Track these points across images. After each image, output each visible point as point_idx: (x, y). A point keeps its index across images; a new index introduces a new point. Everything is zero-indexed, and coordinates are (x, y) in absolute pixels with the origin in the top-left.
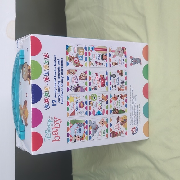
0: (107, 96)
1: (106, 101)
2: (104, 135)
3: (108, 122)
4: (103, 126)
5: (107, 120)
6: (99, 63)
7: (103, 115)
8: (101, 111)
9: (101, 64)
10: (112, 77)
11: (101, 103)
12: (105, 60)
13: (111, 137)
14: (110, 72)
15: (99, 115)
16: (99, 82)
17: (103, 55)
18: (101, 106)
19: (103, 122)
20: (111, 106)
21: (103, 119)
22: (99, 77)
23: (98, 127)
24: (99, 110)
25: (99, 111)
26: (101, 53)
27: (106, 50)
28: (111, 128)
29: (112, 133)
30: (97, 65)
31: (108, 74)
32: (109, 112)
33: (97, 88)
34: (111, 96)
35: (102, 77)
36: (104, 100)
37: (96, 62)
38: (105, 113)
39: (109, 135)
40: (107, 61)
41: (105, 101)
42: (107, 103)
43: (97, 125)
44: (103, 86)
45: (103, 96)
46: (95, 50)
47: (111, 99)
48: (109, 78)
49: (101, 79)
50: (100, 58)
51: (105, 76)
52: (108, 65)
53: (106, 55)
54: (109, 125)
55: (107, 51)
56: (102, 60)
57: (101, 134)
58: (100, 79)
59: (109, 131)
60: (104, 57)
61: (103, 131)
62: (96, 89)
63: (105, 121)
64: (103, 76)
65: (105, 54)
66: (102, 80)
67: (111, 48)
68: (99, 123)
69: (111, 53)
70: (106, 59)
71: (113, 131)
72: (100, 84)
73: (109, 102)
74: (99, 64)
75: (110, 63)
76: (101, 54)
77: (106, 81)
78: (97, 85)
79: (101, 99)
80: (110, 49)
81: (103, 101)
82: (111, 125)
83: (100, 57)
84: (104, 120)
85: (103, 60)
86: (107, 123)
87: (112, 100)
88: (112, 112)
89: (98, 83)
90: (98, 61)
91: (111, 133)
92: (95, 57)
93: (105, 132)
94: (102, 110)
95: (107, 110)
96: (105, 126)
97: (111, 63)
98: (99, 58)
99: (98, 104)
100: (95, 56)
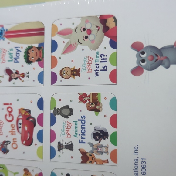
0: (41, 174)
6: (17, 73)
9: (23, 75)
10: (59, 118)
12: (35, 64)
14: (53, 101)
16: (16, 130)
17: (30, 48)
22: (16, 114)
26: (23, 44)
27: (40, 32)
30: (10, 79)
31: (47, 104)
33: (9, 147)
35: (26, 115)
37: (9, 72)
40: (42, 65)
44: (29, 142)
45: (26, 174)
46: (7, 37)
48: (47, 120)
49: (21, 121)
50: (22, 59)
51: (35, 113)
52: (47, 78)
53: (41, 48)
55: (43, 34)
56: (25, 64)
58: (18, 120)
60: (32, 53)
62: (5, 151)
64: (29, 111)
65: (37, 45)
66: (24, 124)
67: (57, 24)
69: (58, 39)
70: (40, 60)
72: (18, 136)
74: (16, 76)
75: (53, 70)
76: (25, 46)
77: (37, 129)
78: (10, 138)
80: (54, 27)
83: (22, 54)
85: (29, 62)
89: (12, 133)
90: (14, 67)
92: (7, 57)
97: (57, 70)
98: (18, 57)
100: (7, 53)
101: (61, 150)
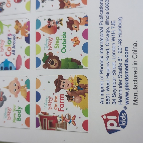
0: (28, 23)
1: (25, 35)
2: (19, 119)
3: (29, 88)
4: (16, 96)
5: (28, 82)
7: (17, 68)
8: (12, 59)
11: (12, 40)
13: (40, 127)
15: (6, 69)
18: (13, 49)
19: (16, 88)
20: (38, 50)
21: (16, 80)
23: (5, 97)
24: (7, 58)
25: (6, 60)
28: (38, 103)
29: (40, 116)
32: (33, 63)
33: (4, 7)
34: (38, 23)
36: (19, 35)
38: (23, 66)
39: (33, 122)
41: (24, 37)
42: (28, 40)
43: (3, 93)
45: (17, 25)
47: (39, 31)
54: (33, 97)
57: (12, 115)
59: (33, 110)
61: (17, 108)
63: (22, 84)
68: (8, 88)
71: (45, 113)
73: (33, 38)
79: (13, 31)
81: (17, 35)
82: (38, 97)
84: (18, 82)
86: (28, 90)
87: (42, 33)
88: (42, 63)
91: (38, 116)
93: (23, 112)
94: (15, 57)
95: (27, 58)
96: (21, 97)
99: (6, 44)
101: (44, 2)
